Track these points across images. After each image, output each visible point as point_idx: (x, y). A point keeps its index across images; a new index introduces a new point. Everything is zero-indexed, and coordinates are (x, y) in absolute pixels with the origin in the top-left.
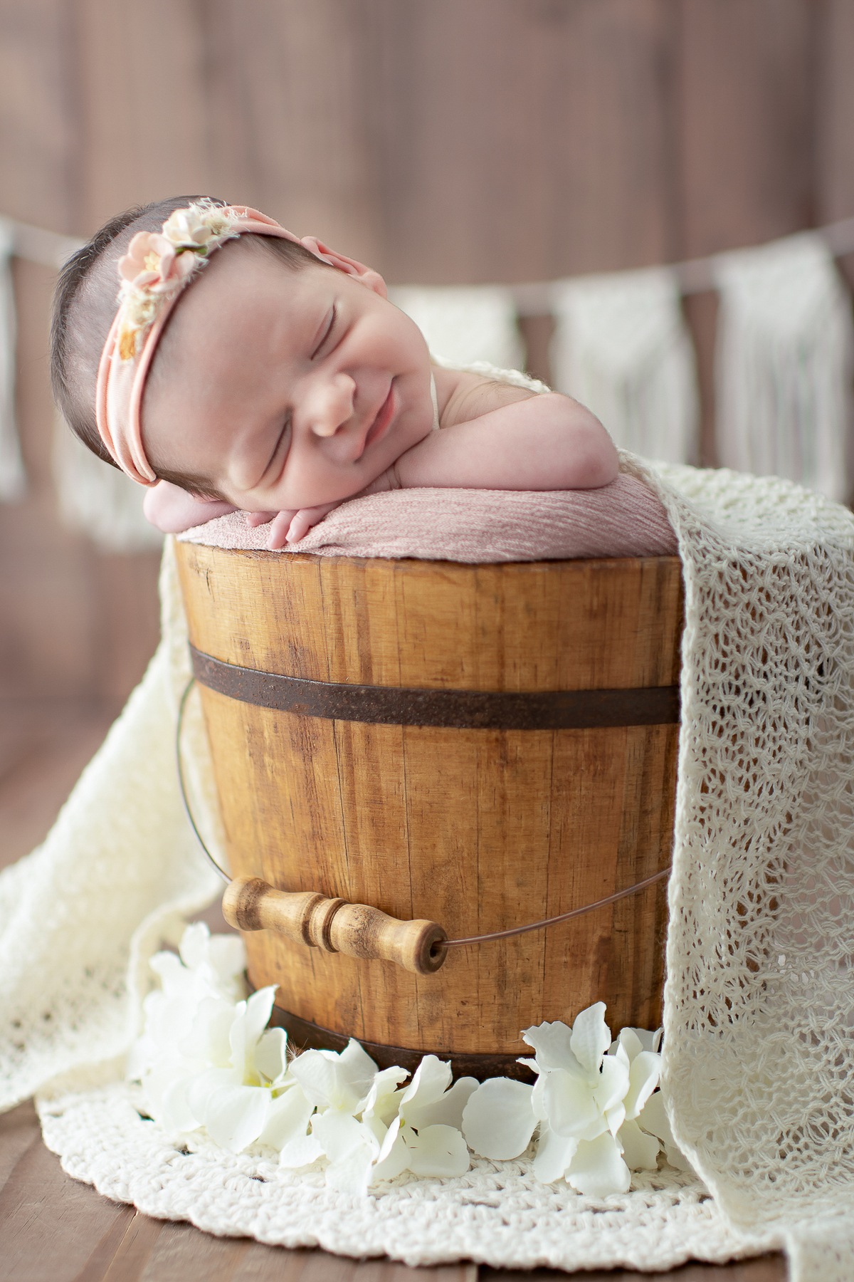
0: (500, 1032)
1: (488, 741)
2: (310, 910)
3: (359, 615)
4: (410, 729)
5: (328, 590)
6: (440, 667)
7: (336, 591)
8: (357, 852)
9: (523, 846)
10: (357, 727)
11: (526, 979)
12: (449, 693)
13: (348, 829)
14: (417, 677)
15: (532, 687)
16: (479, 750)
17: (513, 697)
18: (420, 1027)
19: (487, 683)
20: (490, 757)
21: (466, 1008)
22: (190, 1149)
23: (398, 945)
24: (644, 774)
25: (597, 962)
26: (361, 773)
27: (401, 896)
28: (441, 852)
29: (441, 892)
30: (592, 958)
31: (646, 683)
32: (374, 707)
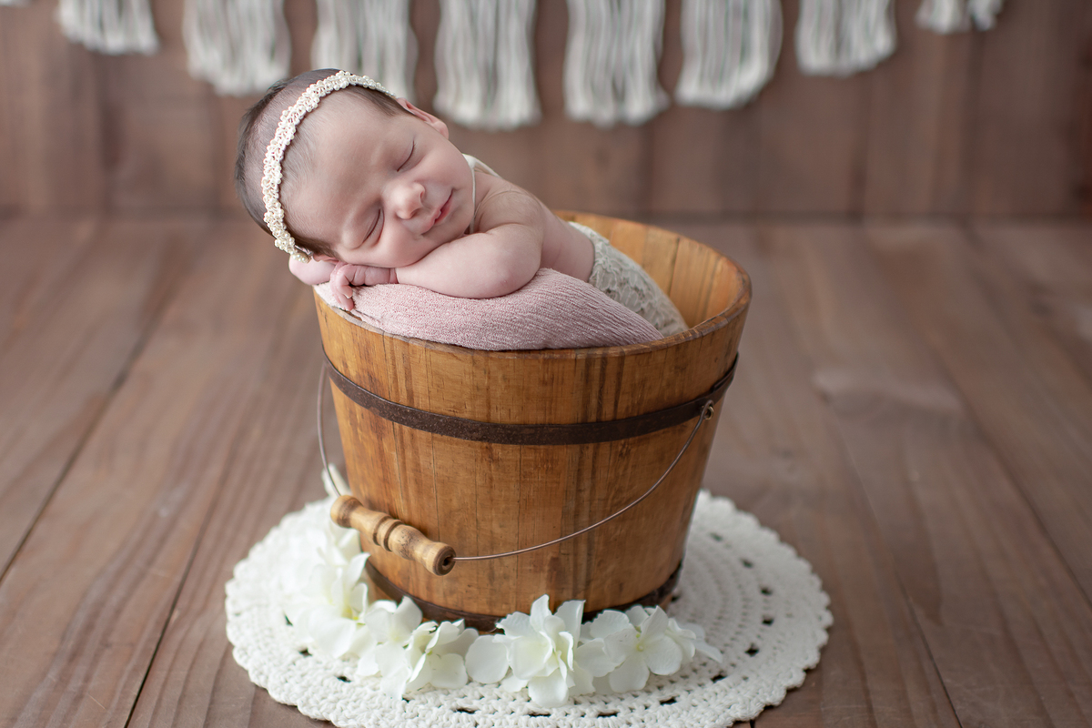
0: (491, 603)
1: (481, 448)
2: (378, 526)
3: (406, 368)
4: (435, 435)
5: (388, 351)
6: (452, 405)
7: (392, 352)
8: (407, 495)
9: (504, 506)
10: (406, 429)
11: (506, 577)
12: (457, 419)
13: (402, 482)
14: (439, 408)
15: (507, 421)
16: (476, 452)
17: (496, 426)
18: (445, 595)
19: (480, 415)
20: (482, 457)
21: (471, 589)
22: (310, 651)
23: (424, 558)
24: (579, 470)
25: (550, 571)
26: (409, 454)
27: (432, 523)
28: (455, 504)
29: (456, 526)
30: (546, 568)
31: (580, 421)
32: (415, 421)
